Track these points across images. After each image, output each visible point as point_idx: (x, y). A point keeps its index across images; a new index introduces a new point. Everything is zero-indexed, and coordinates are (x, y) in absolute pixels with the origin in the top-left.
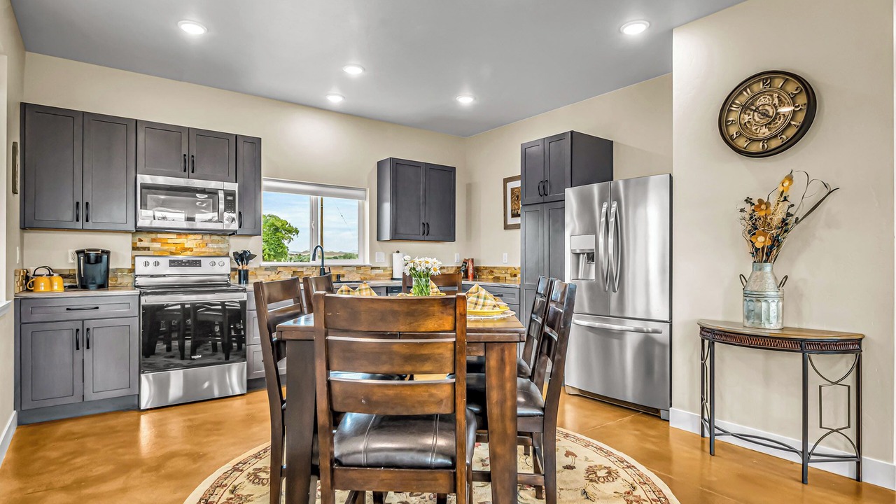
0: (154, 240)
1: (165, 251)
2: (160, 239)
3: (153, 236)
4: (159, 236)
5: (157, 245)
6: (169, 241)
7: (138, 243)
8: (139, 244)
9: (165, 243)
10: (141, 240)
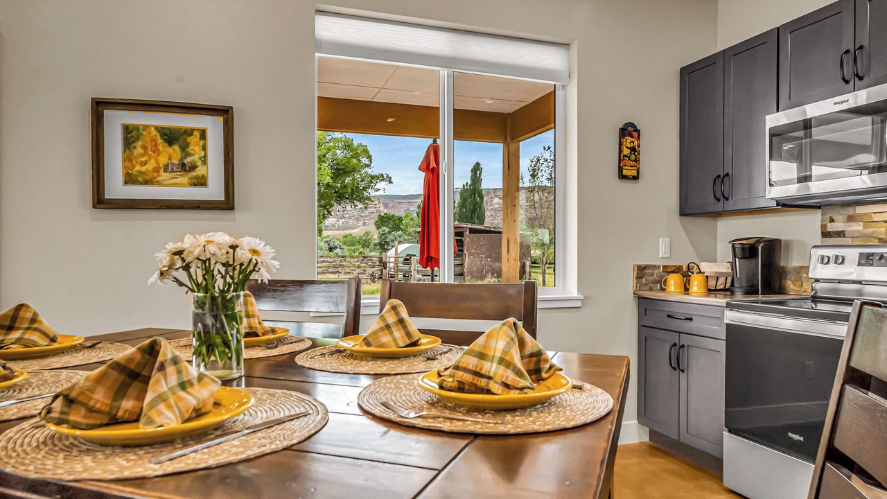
0: (851, 219)
1: (870, 236)
2: (860, 215)
3: (850, 211)
4: (860, 210)
5: (857, 227)
6: (876, 218)
7: (829, 225)
8: (831, 227)
9: (869, 222)
10: (832, 220)
